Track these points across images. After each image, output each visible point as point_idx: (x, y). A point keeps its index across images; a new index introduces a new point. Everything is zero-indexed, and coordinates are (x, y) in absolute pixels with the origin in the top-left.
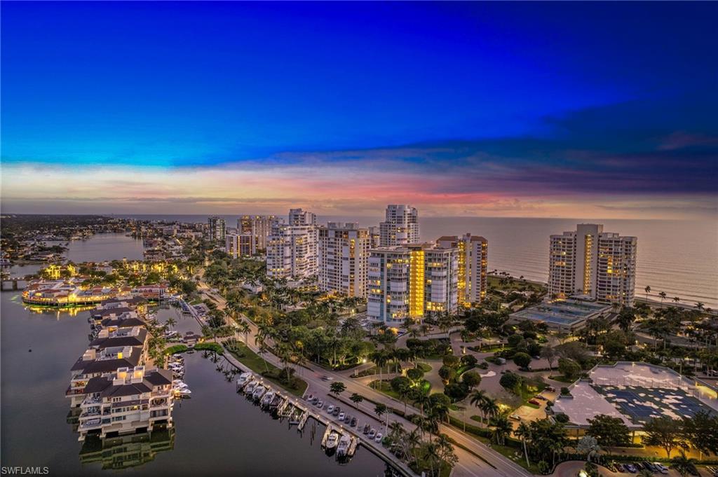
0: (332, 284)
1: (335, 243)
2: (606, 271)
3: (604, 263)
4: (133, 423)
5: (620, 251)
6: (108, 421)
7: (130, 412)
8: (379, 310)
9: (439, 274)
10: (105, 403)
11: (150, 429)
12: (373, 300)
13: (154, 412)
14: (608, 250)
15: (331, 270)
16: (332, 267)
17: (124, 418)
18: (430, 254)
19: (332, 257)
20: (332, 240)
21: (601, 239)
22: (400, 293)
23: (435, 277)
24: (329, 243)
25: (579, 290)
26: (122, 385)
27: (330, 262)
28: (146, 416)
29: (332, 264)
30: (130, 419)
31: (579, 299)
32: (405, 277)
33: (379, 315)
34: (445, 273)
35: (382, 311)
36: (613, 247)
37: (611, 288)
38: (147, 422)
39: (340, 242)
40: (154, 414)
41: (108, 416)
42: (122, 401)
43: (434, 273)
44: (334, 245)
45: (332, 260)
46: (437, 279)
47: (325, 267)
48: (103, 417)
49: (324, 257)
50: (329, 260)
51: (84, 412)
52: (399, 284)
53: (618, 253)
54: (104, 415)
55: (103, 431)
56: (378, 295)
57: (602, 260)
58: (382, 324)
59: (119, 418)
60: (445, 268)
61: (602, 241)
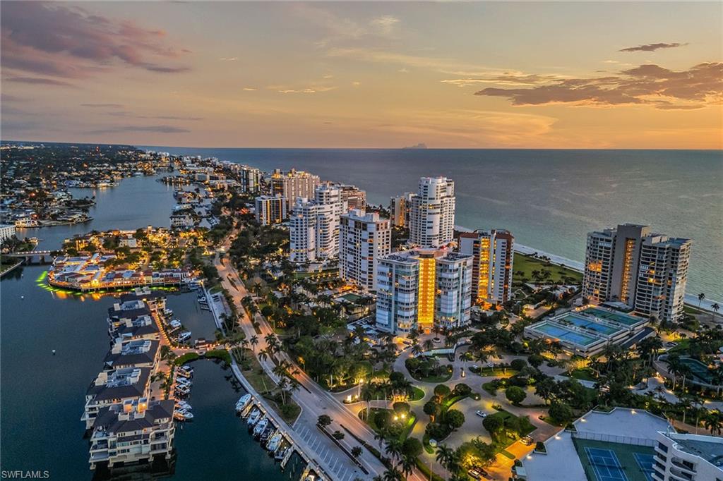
4: (136, 455)
5: (664, 259)
6: (114, 454)
7: (133, 446)
8: (387, 318)
10: (111, 438)
11: (151, 459)
12: (381, 308)
13: (155, 445)
16: (352, 257)
17: (128, 451)
18: (440, 265)
20: (352, 230)
21: (644, 243)
22: (408, 304)
25: (615, 297)
26: (126, 421)
27: (350, 251)
28: (146, 449)
29: (352, 254)
30: (133, 452)
31: (613, 308)
32: (414, 288)
33: (387, 323)
35: (390, 319)
37: (651, 298)
38: (148, 454)
40: (154, 447)
41: (114, 450)
42: (126, 435)
48: (110, 451)
49: (345, 246)
51: (94, 444)
52: (406, 296)
53: (663, 261)
54: (111, 448)
55: (111, 462)
56: (386, 304)
59: (123, 451)
60: (456, 279)
61: (645, 246)
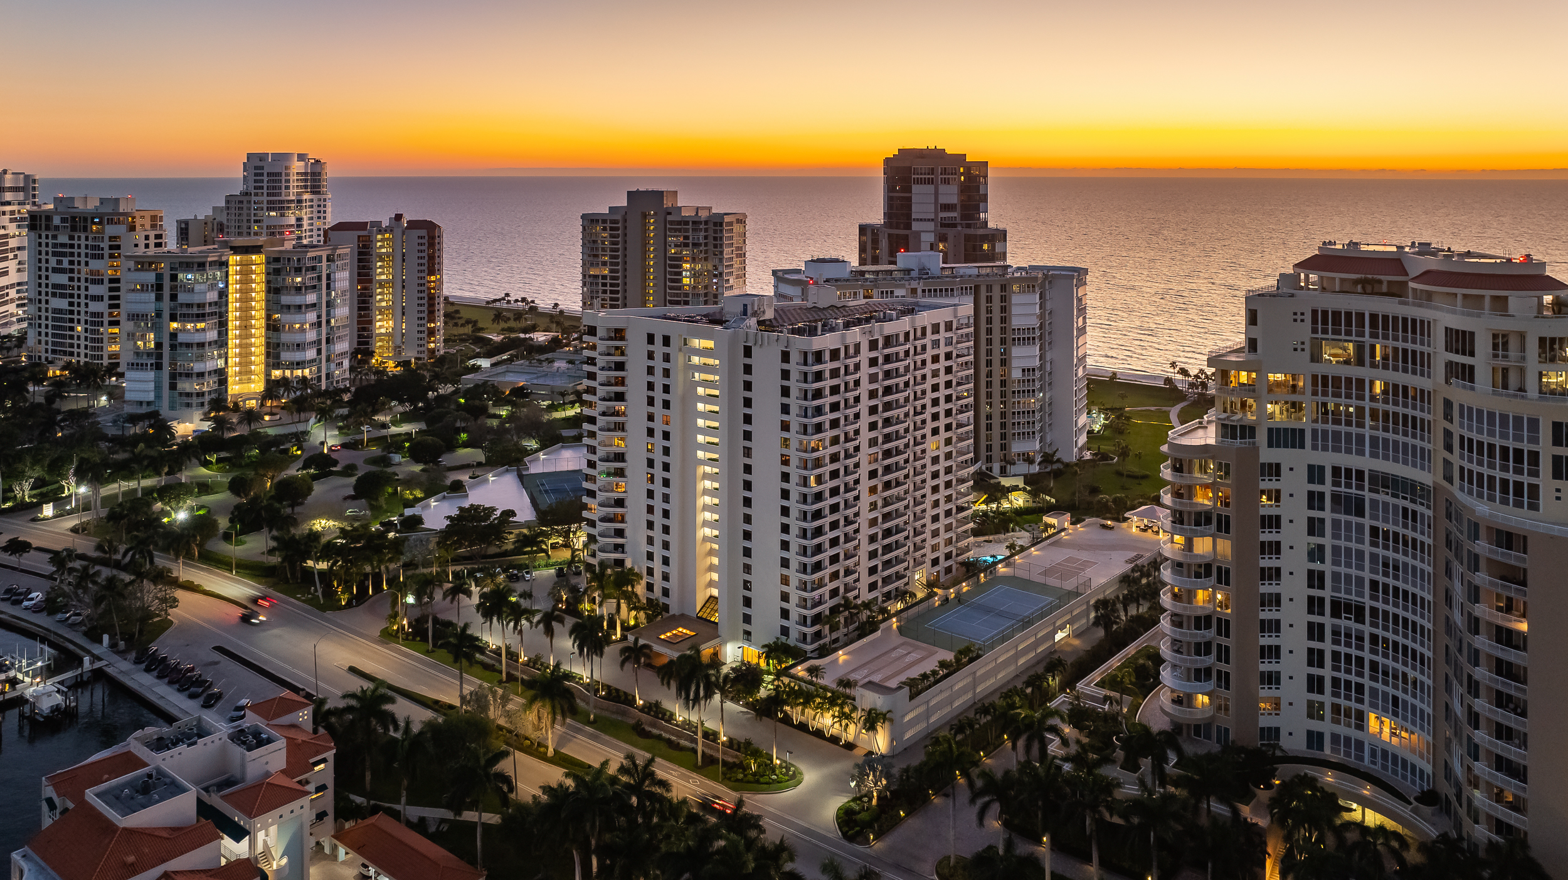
0: (62, 344)
1: (72, 246)
2: (680, 281)
3: (674, 265)
5: (702, 241)
8: (152, 386)
9: (297, 300)
12: (139, 367)
14: (681, 239)
15: (60, 311)
16: (63, 304)
18: (277, 260)
19: (63, 279)
20: (63, 239)
21: (669, 218)
22: (201, 345)
23: (289, 307)
24: (55, 245)
27: (59, 290)
29: (63, 296)
32: (214, 309)
33: (151, 397)
34: (311, 298)
35: (158, 388)
36: (690, 234)
39: (83, 242)
43: (286, 299)
44: (68, 250)
45: (63, 287)
46: (292, 310)
47: (43, 305)
49: (43, 281)
50: (55, 286)
52: (199, 326)
53: (701, 245)
56: (149, 354)
57: (672, 259)
58: (155, 415)
60: (314, 287)
61: (672, 223)
